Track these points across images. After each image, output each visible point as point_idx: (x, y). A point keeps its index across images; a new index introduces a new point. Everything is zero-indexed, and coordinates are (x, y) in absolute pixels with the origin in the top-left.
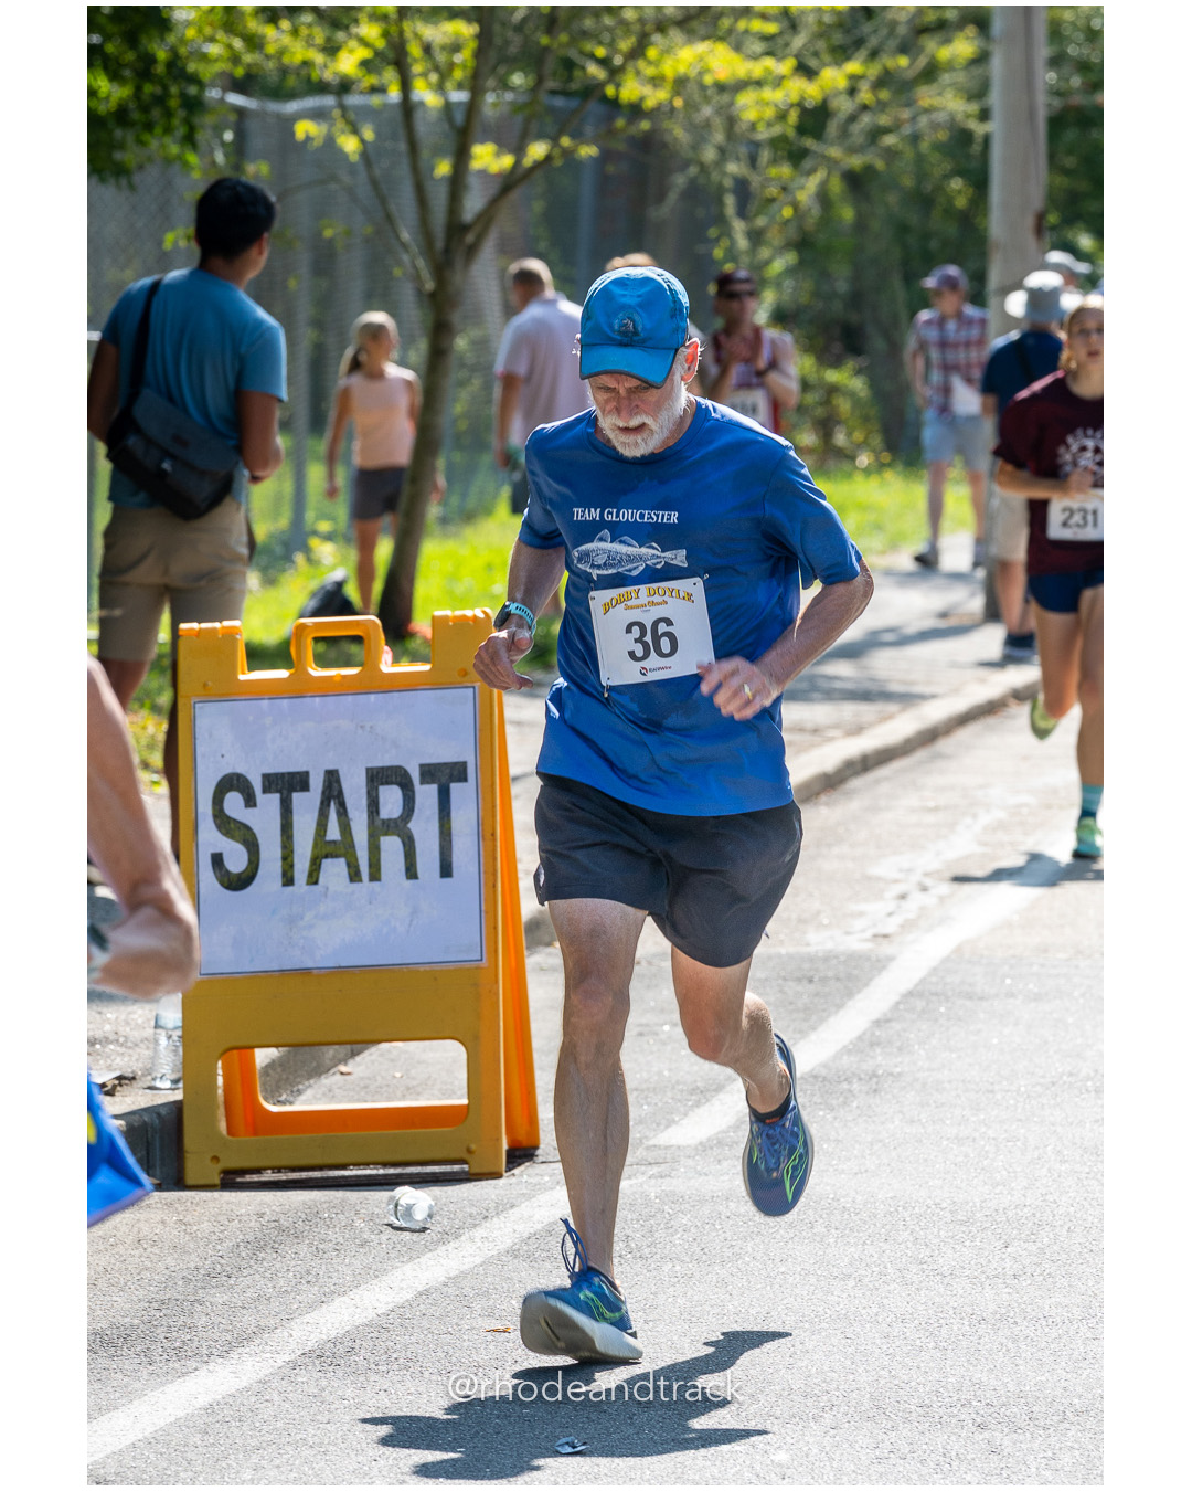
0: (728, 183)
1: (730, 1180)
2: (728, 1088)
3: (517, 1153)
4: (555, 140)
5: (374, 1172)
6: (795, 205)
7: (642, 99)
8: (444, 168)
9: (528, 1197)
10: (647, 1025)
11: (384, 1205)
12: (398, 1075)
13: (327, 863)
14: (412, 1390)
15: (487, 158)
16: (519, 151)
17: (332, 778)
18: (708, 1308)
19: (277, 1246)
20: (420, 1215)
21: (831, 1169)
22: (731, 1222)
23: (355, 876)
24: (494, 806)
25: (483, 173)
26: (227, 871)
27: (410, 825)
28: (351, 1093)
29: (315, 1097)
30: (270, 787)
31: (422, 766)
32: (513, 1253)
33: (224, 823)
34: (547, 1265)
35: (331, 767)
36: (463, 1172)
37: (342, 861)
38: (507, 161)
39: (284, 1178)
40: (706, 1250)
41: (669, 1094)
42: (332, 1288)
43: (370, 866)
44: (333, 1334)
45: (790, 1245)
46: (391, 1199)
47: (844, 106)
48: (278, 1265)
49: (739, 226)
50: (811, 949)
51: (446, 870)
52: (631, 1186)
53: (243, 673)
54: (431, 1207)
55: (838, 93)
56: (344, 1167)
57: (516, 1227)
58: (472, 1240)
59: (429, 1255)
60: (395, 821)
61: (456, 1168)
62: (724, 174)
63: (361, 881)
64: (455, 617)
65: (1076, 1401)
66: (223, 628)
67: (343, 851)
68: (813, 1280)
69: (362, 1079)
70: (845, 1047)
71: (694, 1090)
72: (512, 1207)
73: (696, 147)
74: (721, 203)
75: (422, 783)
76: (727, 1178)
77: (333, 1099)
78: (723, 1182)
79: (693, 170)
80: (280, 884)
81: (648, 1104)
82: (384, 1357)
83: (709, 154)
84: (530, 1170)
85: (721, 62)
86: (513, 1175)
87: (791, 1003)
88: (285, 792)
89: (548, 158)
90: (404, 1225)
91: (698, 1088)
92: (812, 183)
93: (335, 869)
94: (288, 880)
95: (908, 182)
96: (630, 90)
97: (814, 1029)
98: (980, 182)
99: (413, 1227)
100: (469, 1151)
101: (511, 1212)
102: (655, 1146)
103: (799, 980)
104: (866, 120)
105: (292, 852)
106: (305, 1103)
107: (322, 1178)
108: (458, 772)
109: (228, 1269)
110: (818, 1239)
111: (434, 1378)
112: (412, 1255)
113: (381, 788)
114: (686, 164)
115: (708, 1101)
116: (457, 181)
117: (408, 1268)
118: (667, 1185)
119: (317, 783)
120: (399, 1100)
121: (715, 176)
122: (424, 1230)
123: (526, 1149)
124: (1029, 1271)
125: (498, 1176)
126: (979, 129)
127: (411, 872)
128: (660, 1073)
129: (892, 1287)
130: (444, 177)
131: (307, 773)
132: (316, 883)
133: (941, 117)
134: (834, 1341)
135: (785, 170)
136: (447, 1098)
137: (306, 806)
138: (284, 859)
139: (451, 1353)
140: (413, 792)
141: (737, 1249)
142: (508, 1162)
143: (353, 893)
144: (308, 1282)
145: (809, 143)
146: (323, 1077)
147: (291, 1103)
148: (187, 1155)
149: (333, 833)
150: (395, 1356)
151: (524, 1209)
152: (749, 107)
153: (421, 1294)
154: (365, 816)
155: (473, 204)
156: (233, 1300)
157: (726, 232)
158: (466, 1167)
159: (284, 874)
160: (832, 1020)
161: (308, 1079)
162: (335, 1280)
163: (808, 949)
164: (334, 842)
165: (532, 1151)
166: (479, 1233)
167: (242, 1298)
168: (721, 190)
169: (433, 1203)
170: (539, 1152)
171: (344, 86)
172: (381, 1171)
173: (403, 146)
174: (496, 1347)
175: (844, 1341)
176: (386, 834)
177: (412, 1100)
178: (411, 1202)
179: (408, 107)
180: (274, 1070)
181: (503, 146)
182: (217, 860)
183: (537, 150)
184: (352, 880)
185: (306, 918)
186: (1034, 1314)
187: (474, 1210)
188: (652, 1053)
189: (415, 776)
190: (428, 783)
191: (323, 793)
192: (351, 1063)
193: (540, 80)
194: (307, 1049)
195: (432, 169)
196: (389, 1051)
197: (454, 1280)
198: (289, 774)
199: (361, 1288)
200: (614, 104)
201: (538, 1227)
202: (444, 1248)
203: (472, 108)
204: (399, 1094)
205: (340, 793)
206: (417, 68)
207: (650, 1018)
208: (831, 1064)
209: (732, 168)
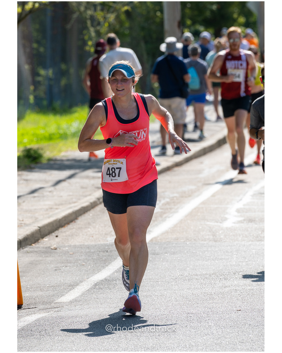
0: (88, 17)
6: (109, 22)
41: (62, 287)
49: (92, 30)
52: (49, 315)
62: (87, 14)
73: (78, 7)
74: (86, 23)
78: (76, 312)
79: (78, 13)
84: (20, 312)
92: (113, 16)
102: (57, 303)
114: (76, 12)
115: (74, 288)
118: (59, 314)
121: (84, 15)
123: (19, 305)
165: (21, 306)
168: (86, 19)
170: (23, 306)
207: (59, 265)
208: (111, 276)
209: (89, 12)
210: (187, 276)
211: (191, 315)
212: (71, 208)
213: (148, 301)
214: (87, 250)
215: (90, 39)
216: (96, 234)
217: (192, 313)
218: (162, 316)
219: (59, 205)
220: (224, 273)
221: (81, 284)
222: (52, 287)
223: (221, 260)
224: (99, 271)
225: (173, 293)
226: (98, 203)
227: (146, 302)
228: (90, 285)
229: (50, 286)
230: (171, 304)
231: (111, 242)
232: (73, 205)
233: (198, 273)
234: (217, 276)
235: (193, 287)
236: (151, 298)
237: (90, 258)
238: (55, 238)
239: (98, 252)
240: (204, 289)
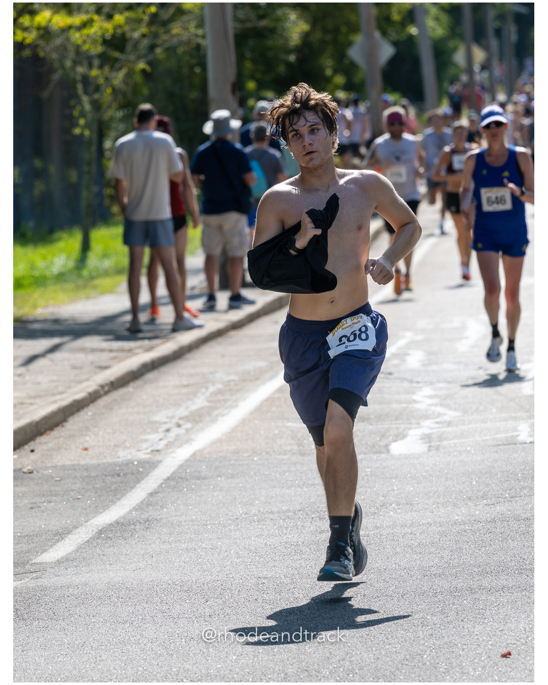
0: (78, 78)
6: (113, 87)
10: (35, 503)
41: (44, 537)
47: (134, 36)
49: (85, 99)
50: (120, 460)
52: (21, 584)
62: (76, 73)
70: (134, 507)
73: (63, 57)
74: (75, 88)
78: (67, 579)
79: (60, 72)
83: (68, 63)
91: (57, 532)
92: (121, 74)
102: (35, 564)
114: (57, 69)
115: (63, 539)
118: (39, 582)
121: (71, 74)
126: (202, 42)
128: (40, 527)
133: (184, 37)
145: (117, 54)
157: (79, 101)
163: (118, 460)
168: (75, 81)
188: (37, 517)
207: (37, 500)
208: (126, 516)
209: (80, 70)
210: (255, 515)
211: (264, 581)
212: (55, 402)
213: (191, 558)
214: (85, 474)
215: (83, 114)
216: (99, 447)
217: (265, 578)
218: (214, 584)
219: (35, 398)
220: (318, 509)
221: (76, 531)
222: (26, 538)
223: (313, 487)
224: (106, 508)
225: (232, 545)
226: (102, 392)
227: (188, 559)
228: (91, 533)
229: (23, 535)
230: (229, 563)
231: (124, 459)
232: (58, 397)
233: (275, 509)
234: (307, 513)
235: (266, 534)
236: (196, 552)
237: (90, 487)
238: (29, 453)
239: (104, 477)
240: (285, 537)
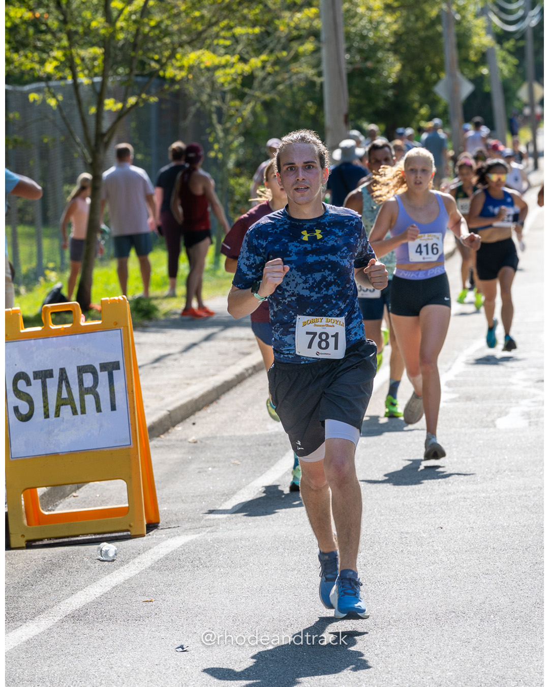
0: (213, 109)
1: (241, 532)
2: (238, 493)
3: (151, 526)
4: (139, 95)
5: (90, 537)
6: (242, 117)
7: (175, 76)
8: (93, 110)
9: (157, 544)
10: (202, 468)
11: (96, 551)
12: (98, 495)
13: (63, 408)
14: (113, 629)
15: (111, 105)
16: (124, 101)
17: (63, 371)
18: (236, 586)
19: (51, 571)
20: (111, 554)
21: (284, 524)
22: (243, 549)
23: (75, 412)
24: (132, 380)
25: (110, 111)
26: (21, 414)
27: (97, 389)
28: (79, 505)
29: (63, 507)
30: (37, 377)
31: (100, 364)
32: (152, 568)
33: (18, 393)
34: (167, 572)
35: (62, 367)
36: (128, 535)
37: (69, 407)
38: (120, 106)
39: (53, 542)
40: (233, 562)
41: (213, 497)
42: (76, 587)
43: (81, 408)
44: (78, 607)
45: (269, 558)
46: (99, 548)
47: (260, 74)
48: (53, 579)
49: (219, 127)
50: (269, 432)
51: (113, 408)
52: (200, 537)
53: (22, 329)
54: (116, 551)
55: (257, 69)
56: (77, 536)
57: (152, 557)
58: (134, 563)
59: (116, 571)
60: (90, 388)
61: (125, 533)
62: (212, 105)
63: (77, 414)
64: (110, 300)
65: (394, 616)
66: (13, 310)
67: (69, 402)
68: (280, 572)
69: (83, 498)
70: (286, 472)
71: (223, 494)
72: (150, 548)
73: (198, 95)
74: (211, 118)
75: (101, 371)
76: (240, 531)
77: (71, 507)
78: (239, 532)
79: (198, 105)
80: (43, 417)
81: (205, 502)
82: (100, 616)
83: (205, 98)
84: (156, 533)
85: (208, 58)
86: (150, 535)
87: (262, 455)
88: (43, 378)
89: (137, 103)
90: (105, 559)
91: (225, 493)
92: (249, 107)
93: (66, 410)
94: (47, 416)
95: (289, 104)
96: (170, 72)
97: (273, 465)
98: (320, 103)
99: (109, 560)
100: (130, 526)
101: (150, 551)
102: (209, 519)
103: (265, 445)
104: (270, 79)
105: (48, 404)
106: (59, 510)
107: (68, 541)
108: (116, 366)
109: (32, 582)
110: (280, 554)
111: (122, 623)
112: (109, 571)
113: (84, 374)
114: (195, 103)
115: (230, 499)
116: (99, 115)
117: (107, 577)
118: (215, 535)
119: (56, 374)
120: (99, 506)
121: (207, 107)
122: (113, 560)
123: (154, 524)
124: (370, 562)
125: (143, 536)
126: (318, 80)
127: (99, 409)
128: (209, 488)
129: (313, 572)
130: (93, 114)
131: (52, 370)
132: (59, 416)
133: (302, 76)
134: (290, 597)
135: (237, 103)
136: (119, 504)
137: (52, 384)
138: (44, 407)
139: (128, 612)
140: (97, 375)
141: (246, 561)
142: (147, 530)
143: (74, 419)
144: (66, 586)
145: (246, 90)
146: (66, 498)
147: (54, 510)
148: (11, 535)
149: (65, 395)
150: (105, 615)
151: (155, 549)
152: (221, 77)
153: (114, 588)
154: (78, 387)
155: (106, 125)
156: (35, 595)
157: (214, 129)
158: (129, 533)
159: (45, 413)
160: (280, 461)
161: (60, 500)
162: (77, 584)
163: (267, 432)
164: (65, 399)
165: (157, 525)
166: (137, 560)
167: (38, 594)
168: (210, 112)
169: (116, 549)
170: (160, 525)
171: (49, 78)
172: (94, 537)
173: (75, 102)
174: (147, 608)
175: (294, 597)
176: (87, 394)
177: (104, 506)
178: (107, 549)
179: (76, 85)
180: (45, 497)
181: (118, 99)
182: (16, 409)
183: (132, 100)
184: (74, 414)
185: (55, 432)
186: (374, 580)
187: (134, 551)
188: (205, 480)
189: (98, 368)
190: (103, 371)
191: (59, 378)
192: (77, 491)
193: (131, 70)
194: (59, 487)
195: (88, 111)
196: (93, 486)
197: (128, 581)
198: (44, 371)
199: (89, 587)
200: (163, 78)
201: (162, 556)
202: (122, 568)
203: (103, 84)
204: (99, 504)
205: (67, 377)
206: (79, 69)
207: (203, 465)
209: (215, 103)
215: (217, 141)
222: (199, 498)
225: (374, 504)
229: (196, 495)
231: (273, 431)
238: (192, 426)
239: (257, 446)
240: (418, 498)
